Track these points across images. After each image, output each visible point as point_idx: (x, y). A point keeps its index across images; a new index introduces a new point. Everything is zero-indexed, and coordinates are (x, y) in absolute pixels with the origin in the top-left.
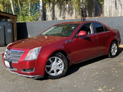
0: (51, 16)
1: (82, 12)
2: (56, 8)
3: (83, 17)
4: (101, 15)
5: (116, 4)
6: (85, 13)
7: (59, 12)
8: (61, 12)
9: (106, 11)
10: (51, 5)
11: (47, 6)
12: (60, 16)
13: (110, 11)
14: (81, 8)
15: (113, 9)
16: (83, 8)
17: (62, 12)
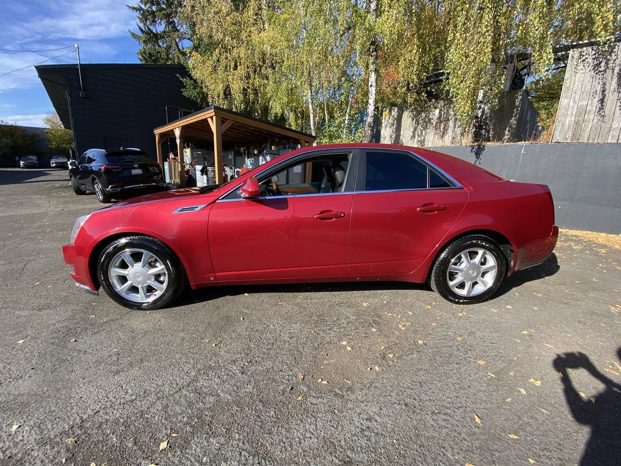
0: (391, 137)
1: (479, 128)
2: (407, 118)
3: (478, 141)
4: (544, 135)
5: (602, 101)
6: (485, 129)
7: (412, 129)
8: (415, 129)
9: (563, 125)
10: (395, 112)
11: (386, 113)
12: (413, 136)
13: (577, 123)
14: (477, 117)
15: (592, 118)
16: (482, 116)
17: (420, 127)
